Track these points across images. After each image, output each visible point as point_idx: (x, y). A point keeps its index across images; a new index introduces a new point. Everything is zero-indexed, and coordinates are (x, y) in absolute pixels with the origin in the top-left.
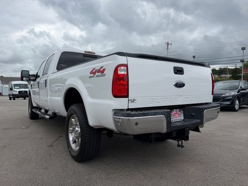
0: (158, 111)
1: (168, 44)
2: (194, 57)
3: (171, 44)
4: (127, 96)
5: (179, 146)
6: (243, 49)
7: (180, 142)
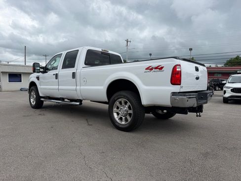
0: (187, 94)
1: (127, 42)
2: (151, 55)
3: (130, 42)
4: (180, 84)
5: (197, 116)
6: (191, 49)
7: (198, 114)
